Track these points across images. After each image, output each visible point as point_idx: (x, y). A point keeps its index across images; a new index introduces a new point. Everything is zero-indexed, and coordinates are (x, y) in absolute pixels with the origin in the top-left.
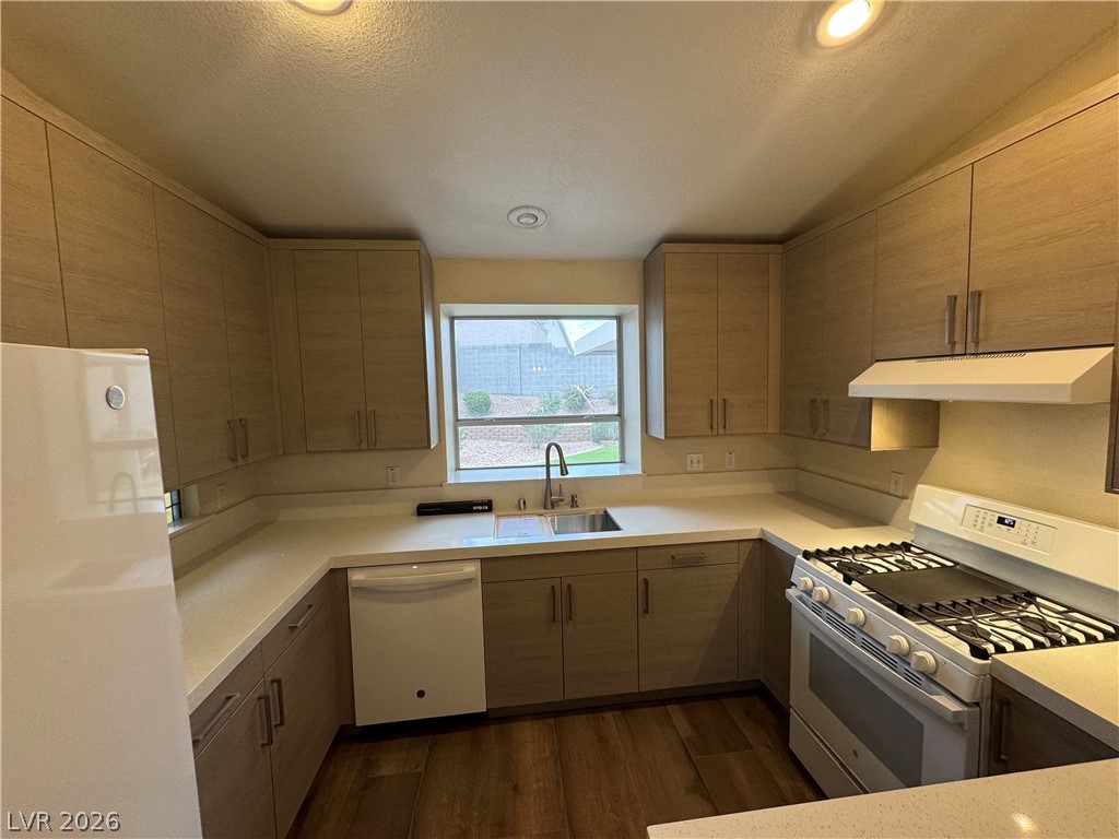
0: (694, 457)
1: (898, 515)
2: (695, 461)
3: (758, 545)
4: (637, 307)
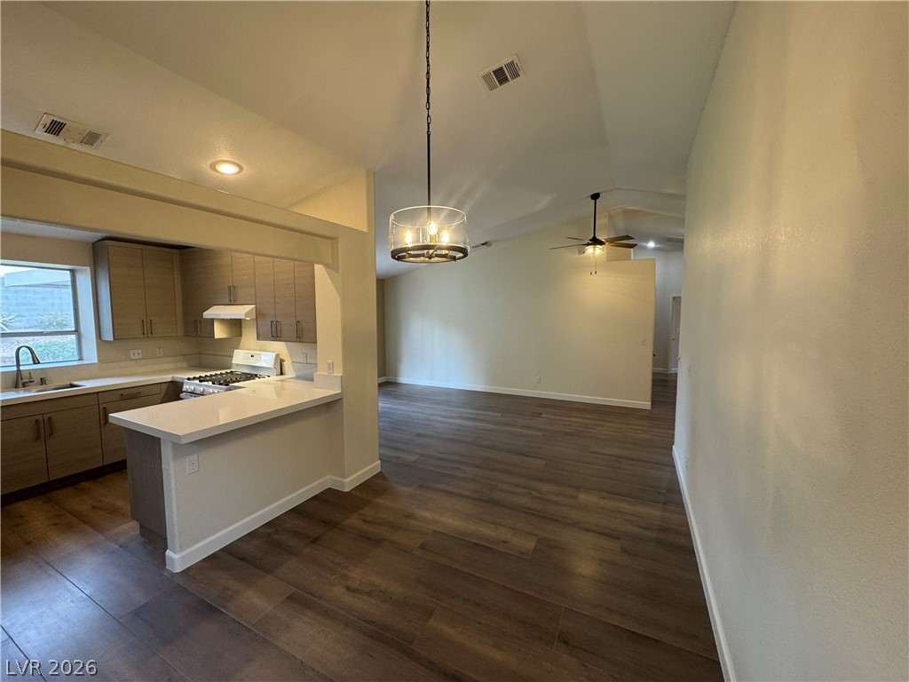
0: (136, 351)
1: (228, 363)
2: (136, 355)
4: (88, 268)
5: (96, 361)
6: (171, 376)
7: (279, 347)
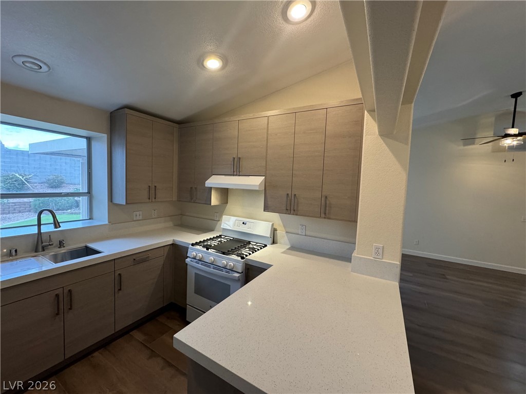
0: (138, 213)
1: (217, 227)
2: (138, 215)
3: (172, 246)
4: (106, 135)
5: (107, 222)
6: (172, 239)
7: (275, 217)
